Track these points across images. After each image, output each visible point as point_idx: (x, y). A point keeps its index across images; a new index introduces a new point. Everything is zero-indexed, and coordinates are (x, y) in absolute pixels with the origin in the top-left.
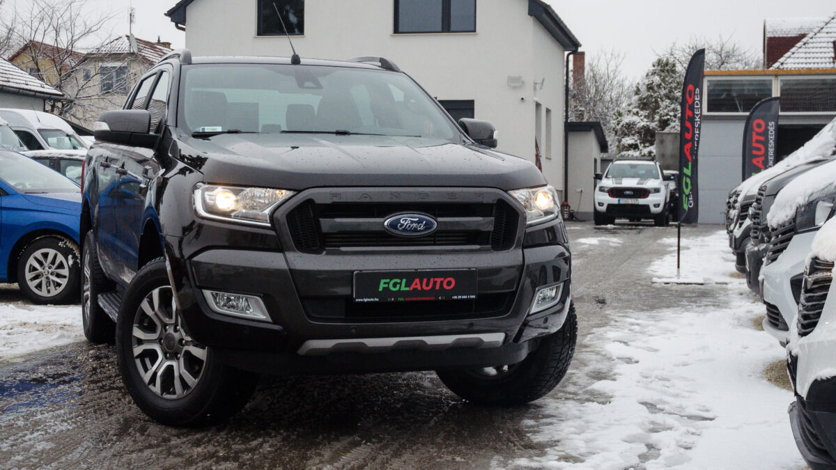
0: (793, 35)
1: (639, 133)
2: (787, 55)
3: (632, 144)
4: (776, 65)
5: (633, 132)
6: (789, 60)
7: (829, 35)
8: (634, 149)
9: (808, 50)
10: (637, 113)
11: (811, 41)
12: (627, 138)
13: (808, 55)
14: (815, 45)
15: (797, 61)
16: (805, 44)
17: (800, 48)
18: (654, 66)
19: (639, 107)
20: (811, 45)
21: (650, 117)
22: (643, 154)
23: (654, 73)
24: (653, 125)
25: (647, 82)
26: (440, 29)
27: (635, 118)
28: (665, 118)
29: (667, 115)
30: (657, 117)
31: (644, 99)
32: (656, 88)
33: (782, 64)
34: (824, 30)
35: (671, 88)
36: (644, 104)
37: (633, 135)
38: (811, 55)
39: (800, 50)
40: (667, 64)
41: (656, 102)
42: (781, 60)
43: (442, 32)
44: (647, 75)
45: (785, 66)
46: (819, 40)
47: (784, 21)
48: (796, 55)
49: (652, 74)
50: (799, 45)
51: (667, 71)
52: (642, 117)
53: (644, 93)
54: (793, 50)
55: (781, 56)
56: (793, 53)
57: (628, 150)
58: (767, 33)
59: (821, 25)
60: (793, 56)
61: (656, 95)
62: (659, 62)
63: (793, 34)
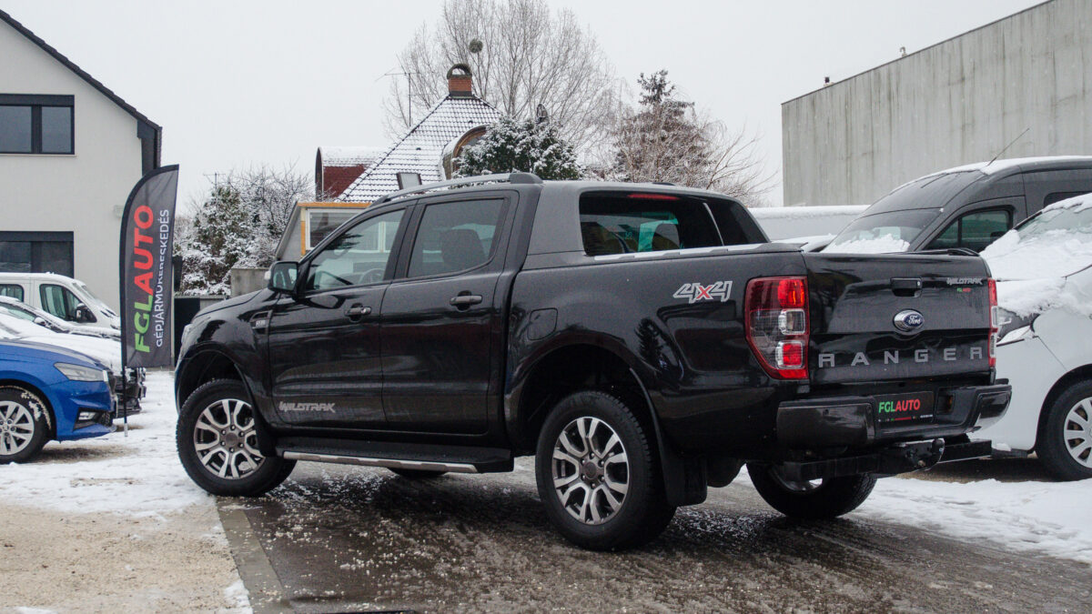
0: (350, 166)
1: (203, 269)
2: (352, 186)
3: (197, 282)
4: (342, 196)
5: (197, 268)
6: (354, 192)
7: (392, 167)
8: (200, 286)
9: (373, 182)
10: (198, 247)
11: (374, 172)
12: (190, 275)
13: (373, 188)
14: (379, 177)
15: (363, 193)
16: (368, 175)
17: (364, 179)
18: (213, 195)
19: (199, 241)
20: (374, 177)
21: (215, 252)
22: (211, 292)
23: (213, 203)
24: (218, 260)
25: (208, 212)
26: (30, 150)
27: (197, 253)
28: (233, 252)
29: (235, 249)
30: (223, 252)
31: (206, 231)
32: (218, 220)
33: (348, 196)
34: (386, 161)
35: (235, 219)
36: (204, 238)
37: (197, 271)
38: (377, 188)
39: (365, 182)
40: (228, 194)
41: (220, 235)
42: (347, 191)
43: (32, 153)
44: (206, 205)
45: (351, 198)
46: (382, 172)
47: (340, 150)
48: (360, 187)
49: (212, 204)
50: (363, 175)
51: (230, 201)
52: (205, 252)
53: (205, 225)
54: (358, 181)
55: (347, 187)
56: (358, 185)
57: (193, 288)
58: (323, 162)
59: (384, 156)
60: (358, 188)
61: (219, 227)
62: (220, 191)
63: (351, 164)
